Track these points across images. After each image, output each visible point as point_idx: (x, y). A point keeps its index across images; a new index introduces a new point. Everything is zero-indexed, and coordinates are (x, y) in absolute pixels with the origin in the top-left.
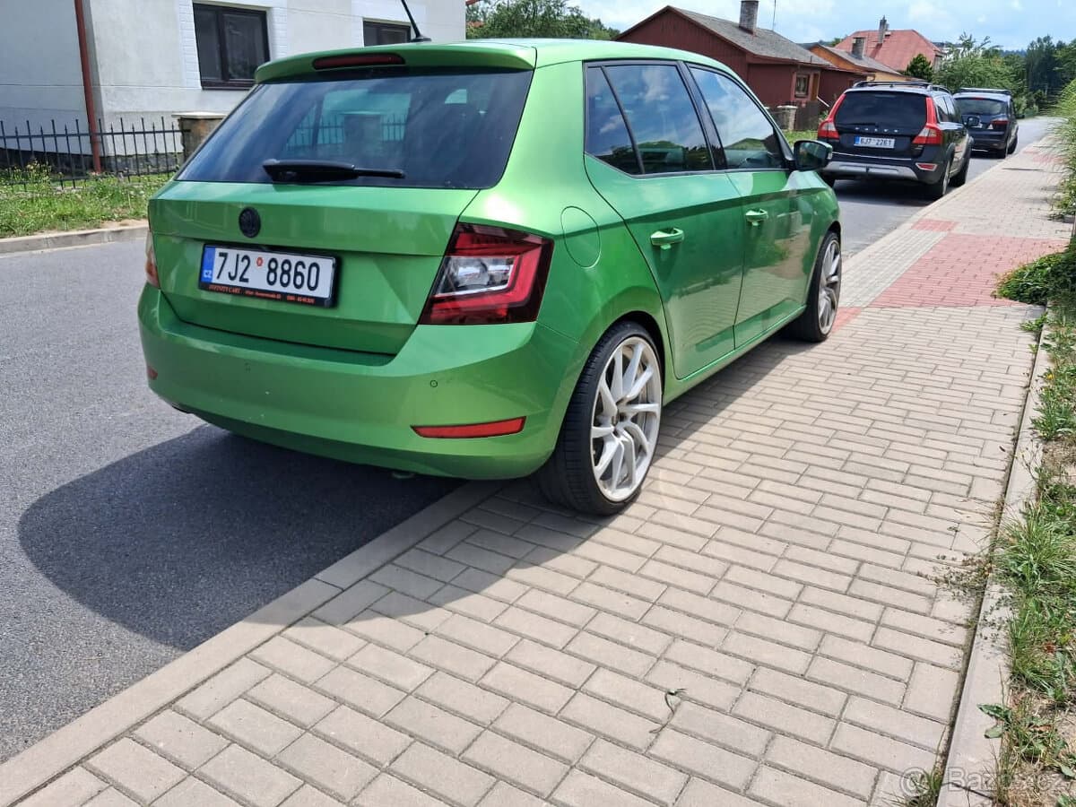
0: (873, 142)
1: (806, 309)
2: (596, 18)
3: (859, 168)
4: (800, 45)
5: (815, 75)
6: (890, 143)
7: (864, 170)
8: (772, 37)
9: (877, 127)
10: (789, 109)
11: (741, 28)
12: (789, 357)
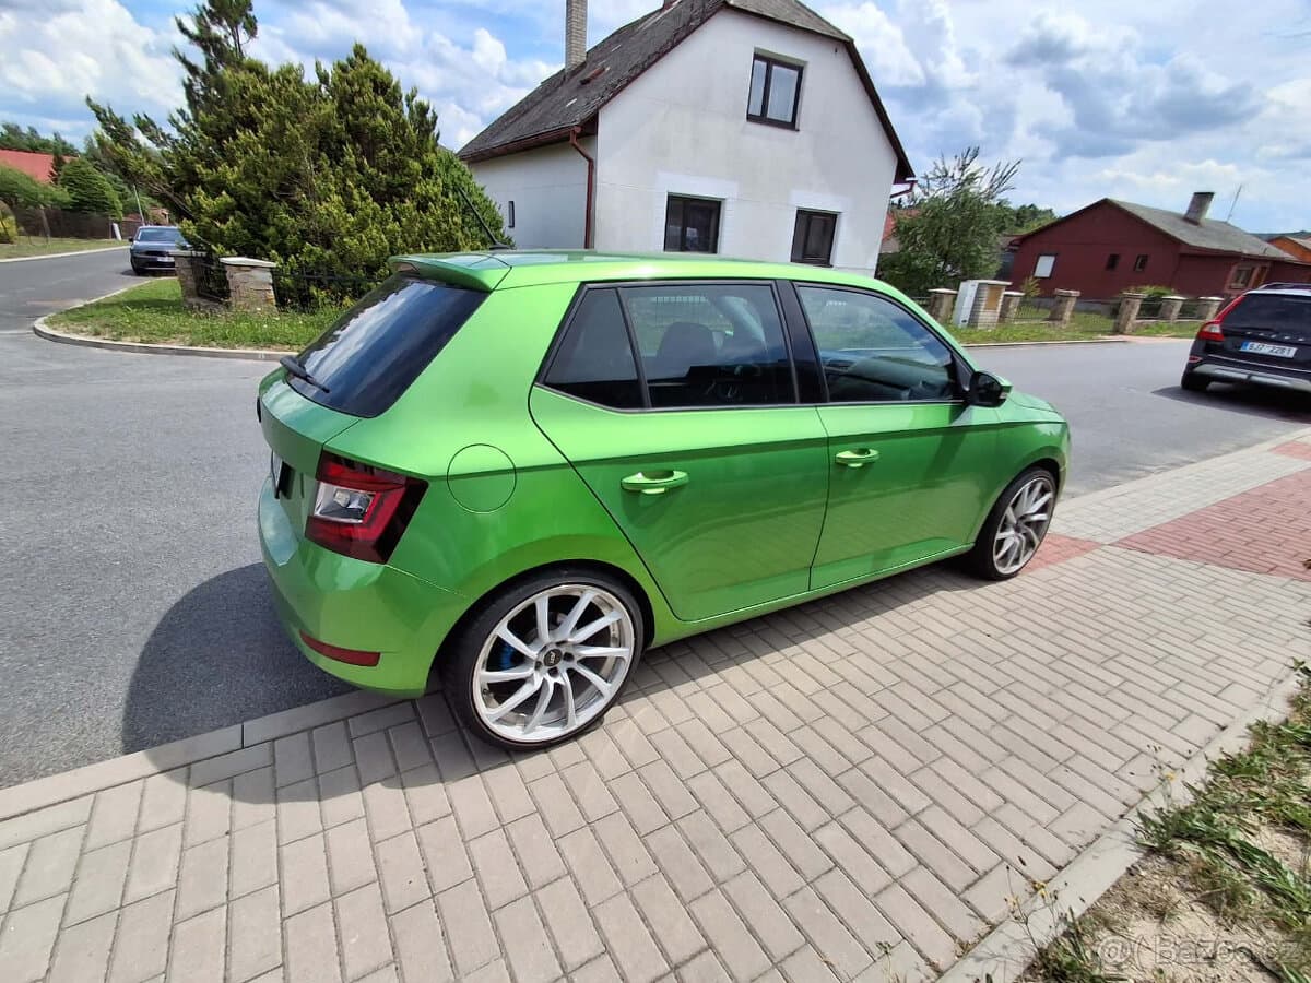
0: (1266, 349)
1: (974, 548)
2: (1048, 207)
3: (1240, 374)
4: (1259, 236)
5: (1264, 268)
6: (1290, 352)
7: (1244, 376)
8: (1224, 228)
9: (1277, 333)
10: (1212, 301)
11: (1186, 219)
12: (941, 593)
